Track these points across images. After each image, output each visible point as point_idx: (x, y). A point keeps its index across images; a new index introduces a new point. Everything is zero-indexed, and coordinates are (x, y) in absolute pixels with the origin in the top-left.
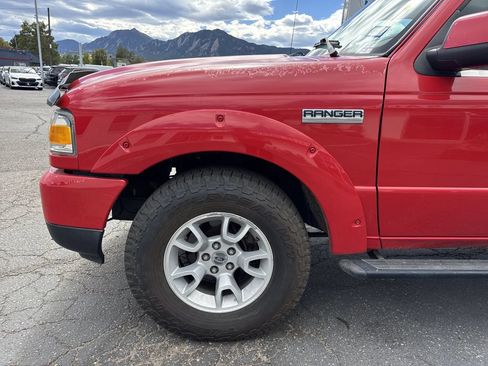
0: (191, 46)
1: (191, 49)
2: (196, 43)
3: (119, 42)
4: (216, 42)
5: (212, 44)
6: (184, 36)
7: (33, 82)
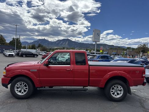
0: (60, 43)
1: (60, 44)
2: (61, 43)
3: (40, 42)
4: (67, 42)
5: (66, 43)
6: (58, 40)
7: (12, 55)
